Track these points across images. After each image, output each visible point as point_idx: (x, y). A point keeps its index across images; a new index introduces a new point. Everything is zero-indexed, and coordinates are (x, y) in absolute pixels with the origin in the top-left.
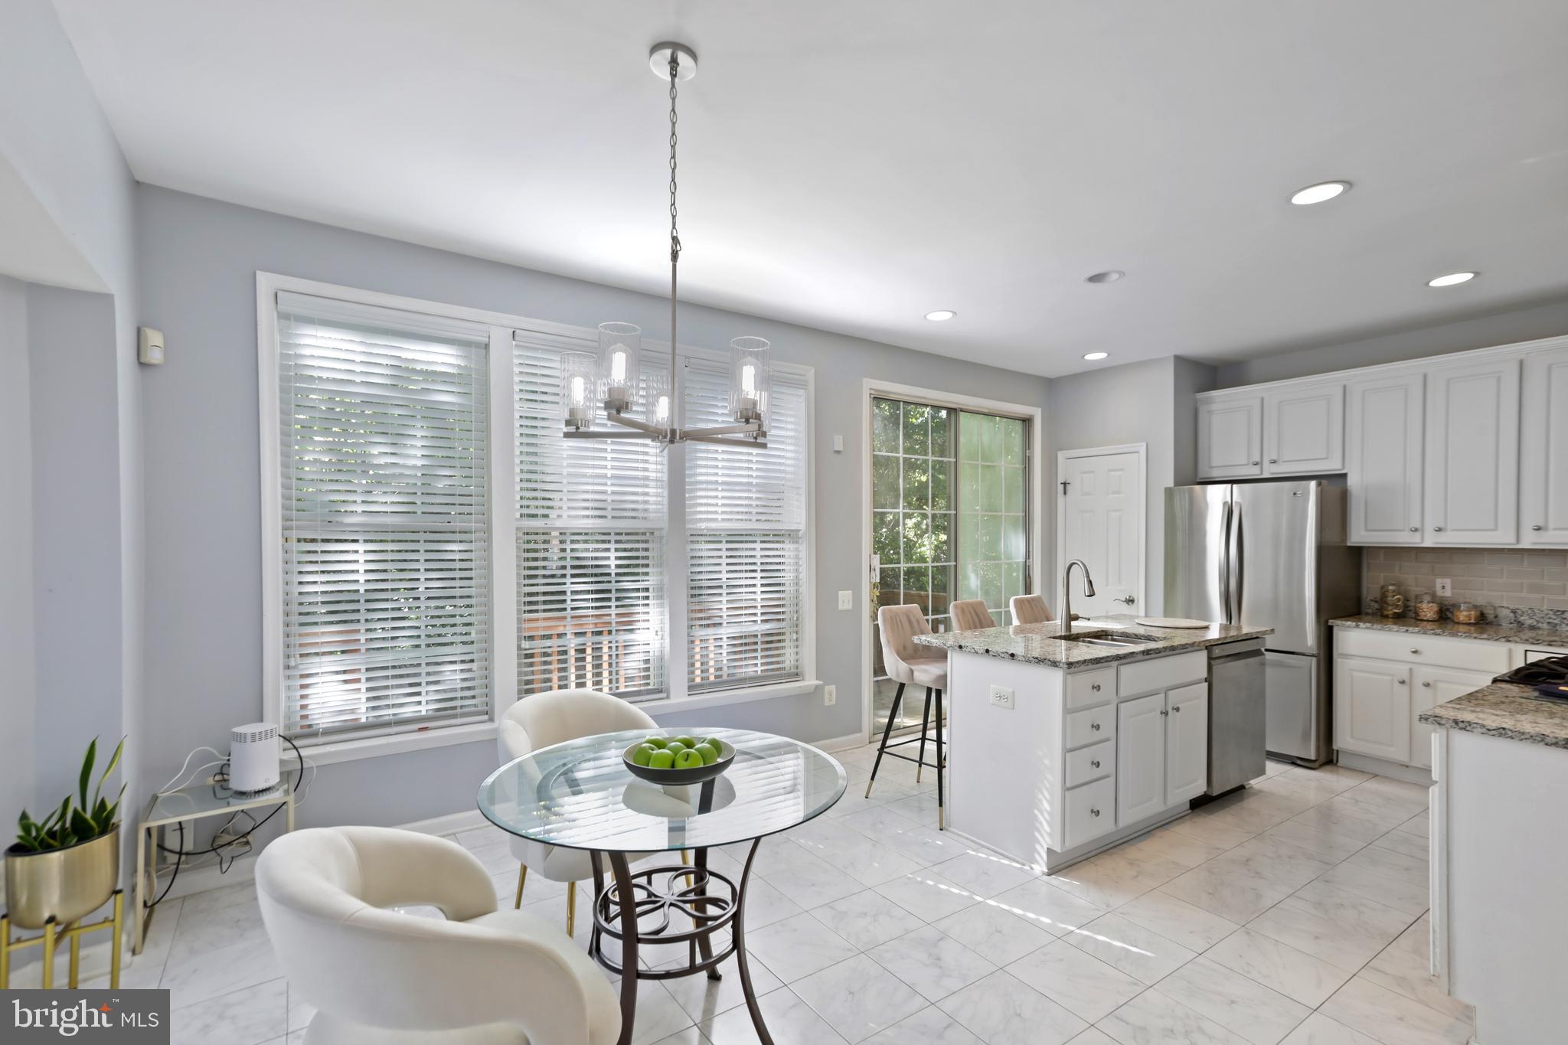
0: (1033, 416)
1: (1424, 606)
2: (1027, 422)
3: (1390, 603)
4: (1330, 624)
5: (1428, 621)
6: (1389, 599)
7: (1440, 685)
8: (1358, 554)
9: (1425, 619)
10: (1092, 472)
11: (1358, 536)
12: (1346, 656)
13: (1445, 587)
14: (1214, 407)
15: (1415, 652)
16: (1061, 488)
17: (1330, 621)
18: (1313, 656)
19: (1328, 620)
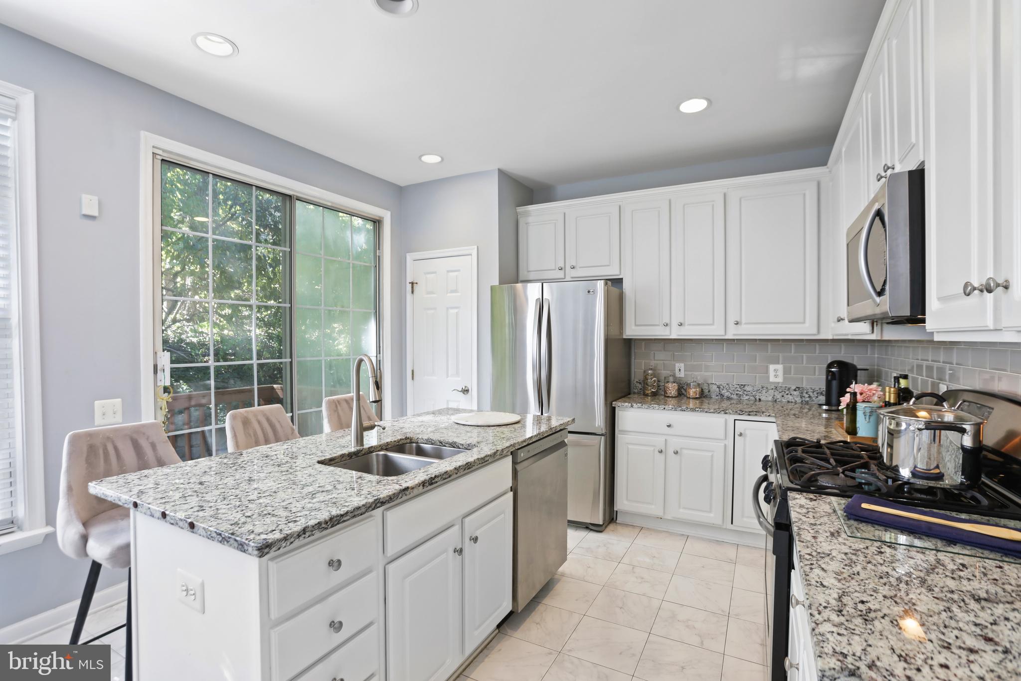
0: (383, 218)
1: (670, 385)
2: (377, 223)
3: (649, 384)
4: (613, 406)
5: (672, 397)
6: (649, 381)
7: (685, 452)
8: (629, 343)
9: (670, 396)
10: (435, 273)
11: (631, 331)
12: (624, 432)
13: (680, 370)
14: (530, 219)
15: (669, 426)
16: (409, 287)
17: (613, 403)
18: (602, 435)
19: (612, 402)
